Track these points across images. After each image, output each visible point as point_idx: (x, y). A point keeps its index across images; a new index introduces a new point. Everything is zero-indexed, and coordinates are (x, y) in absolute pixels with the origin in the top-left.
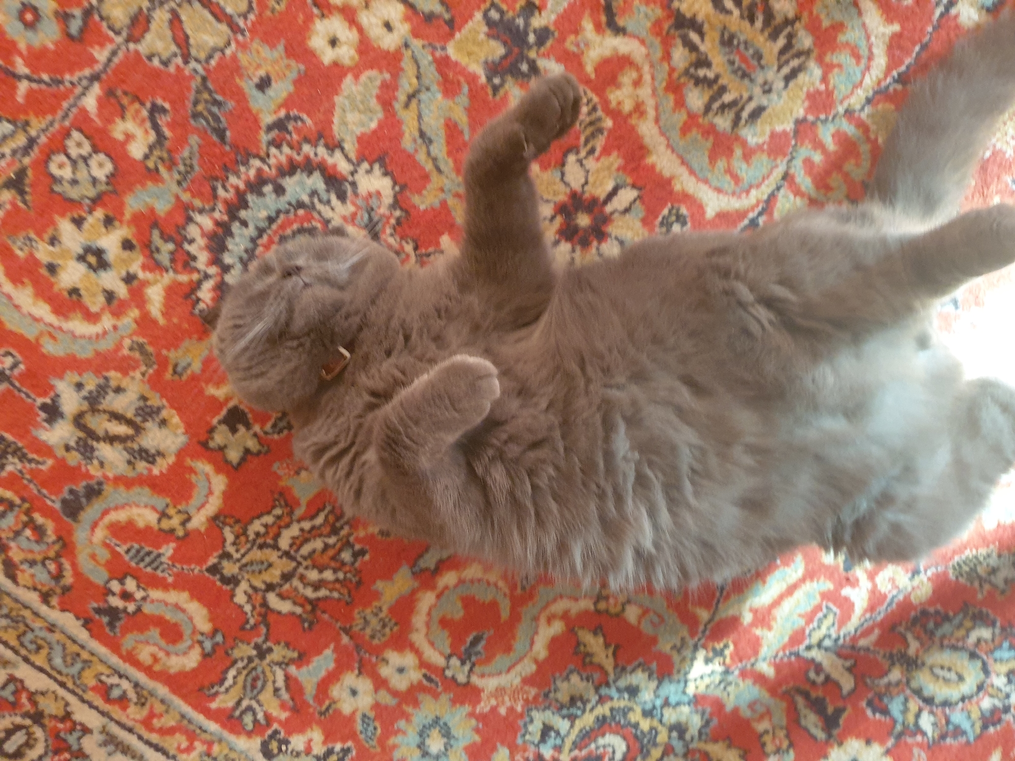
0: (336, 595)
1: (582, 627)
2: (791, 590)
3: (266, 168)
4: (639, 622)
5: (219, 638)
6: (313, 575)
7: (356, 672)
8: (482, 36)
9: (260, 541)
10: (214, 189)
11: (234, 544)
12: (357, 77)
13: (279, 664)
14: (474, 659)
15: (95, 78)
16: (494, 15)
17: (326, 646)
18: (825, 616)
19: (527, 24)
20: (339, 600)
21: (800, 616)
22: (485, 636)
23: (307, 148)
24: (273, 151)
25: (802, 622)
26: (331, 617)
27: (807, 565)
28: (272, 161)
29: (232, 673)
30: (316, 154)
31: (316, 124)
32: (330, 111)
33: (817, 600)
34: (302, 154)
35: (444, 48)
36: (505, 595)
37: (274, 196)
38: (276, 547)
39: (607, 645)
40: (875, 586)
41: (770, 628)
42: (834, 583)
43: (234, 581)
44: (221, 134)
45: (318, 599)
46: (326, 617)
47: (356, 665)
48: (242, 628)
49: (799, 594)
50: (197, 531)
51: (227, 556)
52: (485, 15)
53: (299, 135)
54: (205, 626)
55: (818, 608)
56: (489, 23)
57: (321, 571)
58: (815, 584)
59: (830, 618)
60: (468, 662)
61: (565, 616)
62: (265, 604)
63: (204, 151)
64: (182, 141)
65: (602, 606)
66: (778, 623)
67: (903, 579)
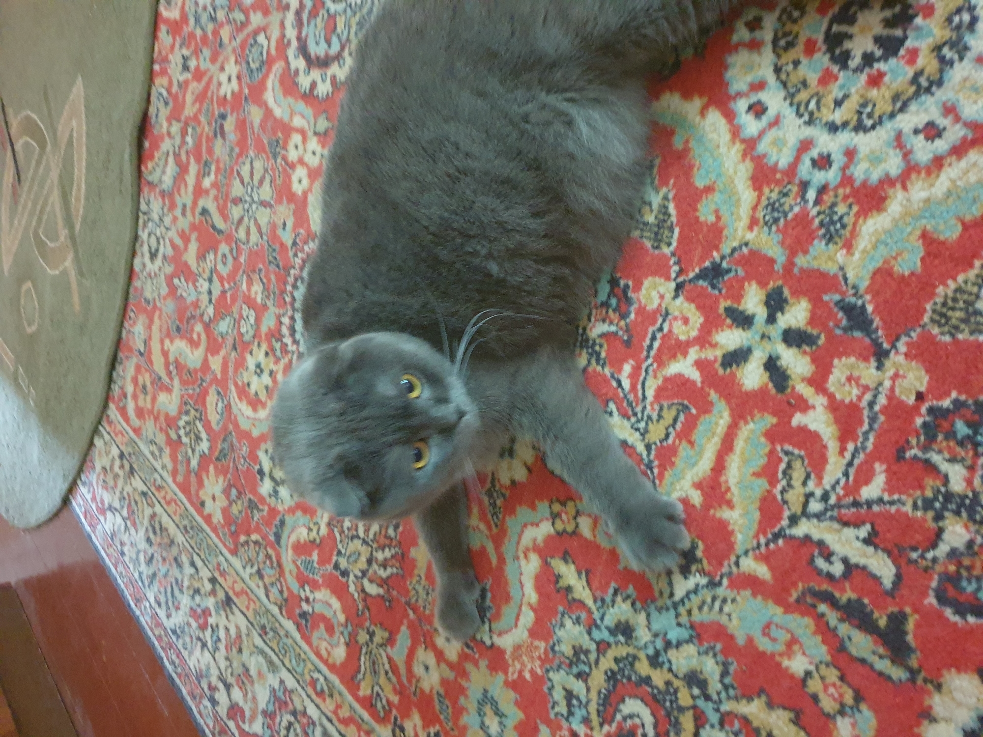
0: (395, 570)
1: (552, 557)
2: (727, 445)
3: (296, 271)
4: (595, 536)
5: (350, 628)
6: (380, 556)
7: (423, 646)
9: (350, 534)
10: (284, 299)
11: (341, 542)
12: (311, 191)
13: (381, 645)
14: (488, 615)
15: (243, 273)
17: (401, 623)
18: (789, 466)
20: (397, 574)
21: (756, 475)
22: (488, 587)
23: (306, 248)
24: (296, 259)
25: (762, 484)
26: (398, 592)
27: (728, 402)
28: (297, 265)
29: (363, 659)
30: (309, 248)
31: (305, 231)
32: (308, 220)
33: (765, 447)
34: (305, 252)
36: (487, 537)
37: (301, 285)
38: (358, 537)
39: (579, 573)
40: (831, 397)
41: (730, 505)
42: (774, 414)
43: (345, 573)
44: (278, 266)
45: (388, 578)
46: (395, 593)
47: (422, 639)
48: (358, 615)
49: (740, 444)
50: (324, 536)
51: (339, 553)
53: (301, 242)
54: (342, 618)
55: (773, 459)
57: (383, 551)
58: (751, 426)
59: (797, 464)
60: (486, 620)
61: (536, 549)
62: (363, 590)
63: (278, 280)
64: (269, 280)
65: (560, 526)
66: (736, 495)
67: (869, 373)
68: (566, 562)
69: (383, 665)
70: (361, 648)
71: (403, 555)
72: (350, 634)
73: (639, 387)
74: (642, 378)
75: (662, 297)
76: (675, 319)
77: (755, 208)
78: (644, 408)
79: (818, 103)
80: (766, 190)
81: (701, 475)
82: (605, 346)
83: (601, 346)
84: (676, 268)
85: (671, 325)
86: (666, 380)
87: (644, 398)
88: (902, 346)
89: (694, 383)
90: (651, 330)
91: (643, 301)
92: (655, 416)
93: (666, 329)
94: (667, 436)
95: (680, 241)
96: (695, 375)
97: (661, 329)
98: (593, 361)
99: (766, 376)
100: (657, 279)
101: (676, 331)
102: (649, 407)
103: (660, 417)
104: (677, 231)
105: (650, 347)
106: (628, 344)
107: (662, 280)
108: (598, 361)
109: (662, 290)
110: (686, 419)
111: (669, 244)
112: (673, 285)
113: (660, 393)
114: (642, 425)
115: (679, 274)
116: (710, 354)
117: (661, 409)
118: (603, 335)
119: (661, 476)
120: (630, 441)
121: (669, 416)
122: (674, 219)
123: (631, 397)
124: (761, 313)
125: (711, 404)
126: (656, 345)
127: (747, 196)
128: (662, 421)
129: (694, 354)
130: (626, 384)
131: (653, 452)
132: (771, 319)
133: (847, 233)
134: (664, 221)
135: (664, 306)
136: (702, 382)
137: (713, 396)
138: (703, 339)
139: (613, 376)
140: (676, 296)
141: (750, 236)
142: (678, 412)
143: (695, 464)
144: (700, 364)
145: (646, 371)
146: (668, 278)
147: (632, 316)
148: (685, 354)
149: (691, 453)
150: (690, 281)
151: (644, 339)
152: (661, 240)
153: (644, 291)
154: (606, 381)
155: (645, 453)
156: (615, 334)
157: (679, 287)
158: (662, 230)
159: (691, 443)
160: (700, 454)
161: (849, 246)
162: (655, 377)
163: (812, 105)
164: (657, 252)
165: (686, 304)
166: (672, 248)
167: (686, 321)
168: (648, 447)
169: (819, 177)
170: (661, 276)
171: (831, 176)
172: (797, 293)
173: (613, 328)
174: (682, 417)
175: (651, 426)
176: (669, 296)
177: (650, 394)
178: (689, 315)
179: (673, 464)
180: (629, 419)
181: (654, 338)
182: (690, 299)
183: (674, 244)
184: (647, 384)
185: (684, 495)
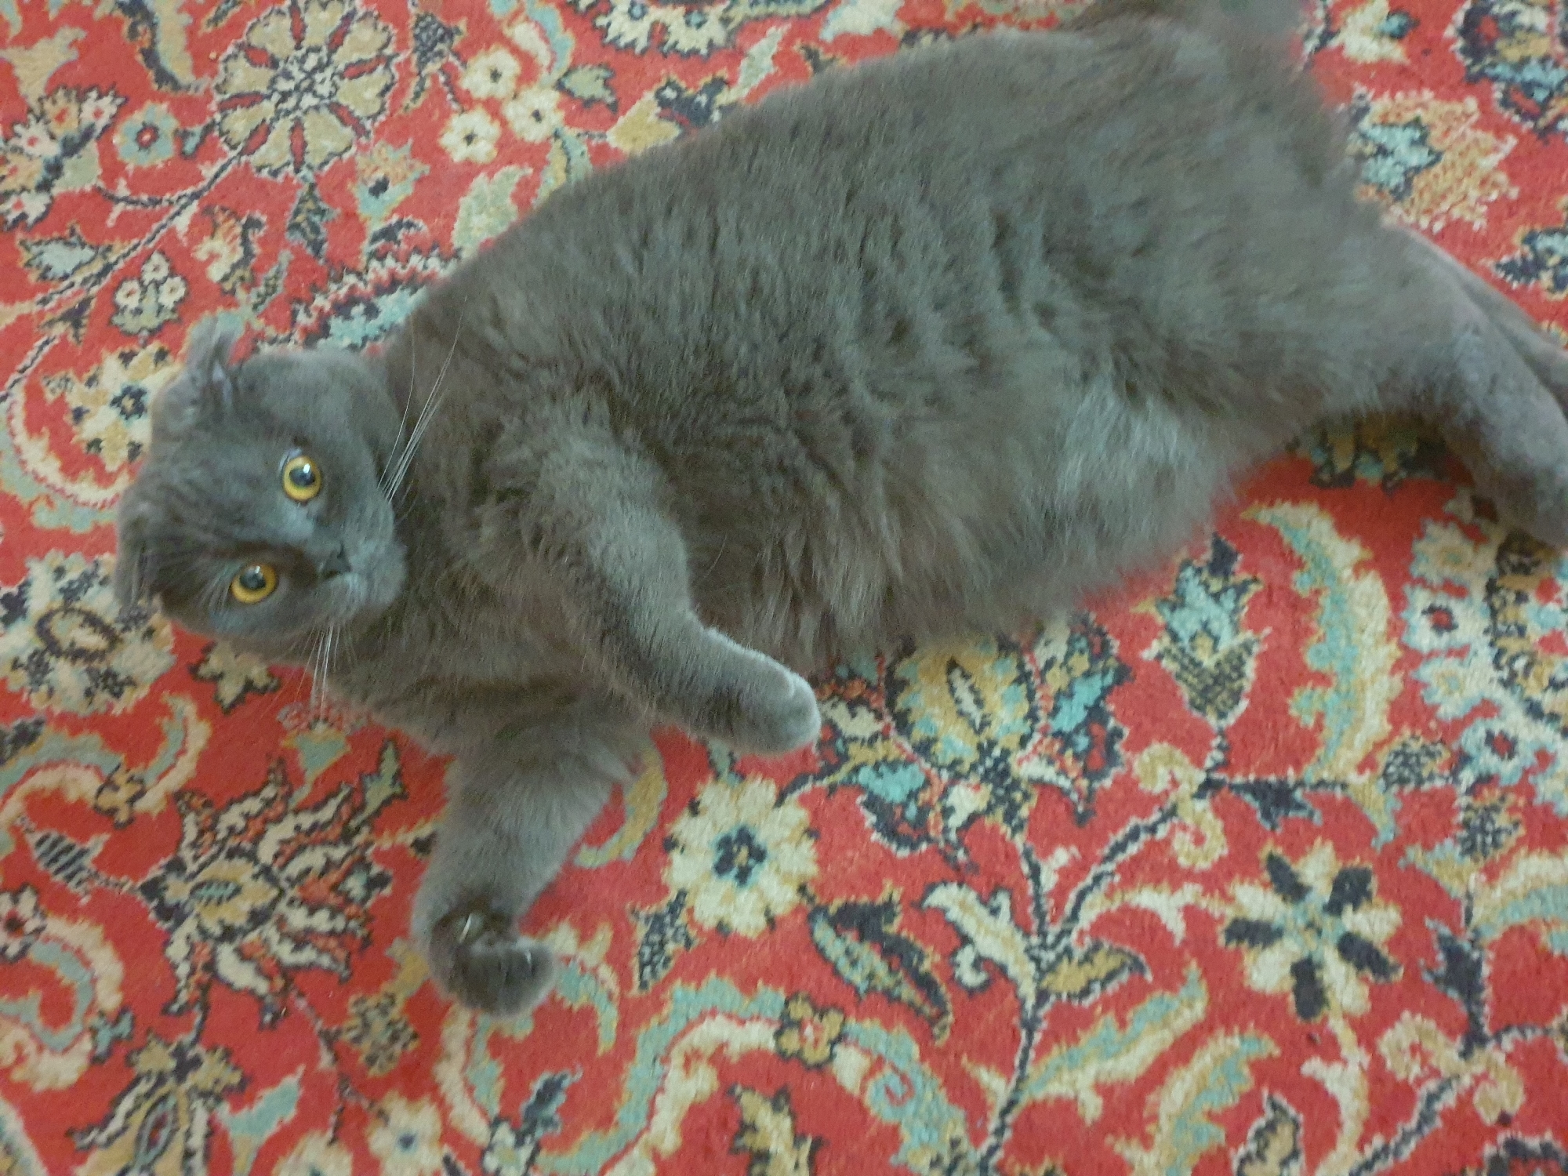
0: (325, 961)
1: (749, 1087)
2: (1183, 1049)
3: (361, 285)
4: (863, 1089)
5: (124, 1027)
6: (298, 919)
7: (329, 1134)
8: (652, 118)
9: (232, 843)
10: (294, 313)
11: (194, 845)
12: (491, 175)
13: (205, 1095)
14: (539, 1133)
15: (195, 196)
16: (670, 94)
17: (290, 1069)
18: (1271, 1126)
19: (710, 101)
20: (329, 972)
21: (1211, 1116)
22: (566, 1083)
23: (416, 261)
24: (375, 264)
25: (1217, 1134)
26: (311, 1005)
27: (1212, 991)
28: (370, 276)
29: (127, 1104)
30: (425, 267)
31: (432, 230)
32: (451, 217)
33: (1245, 1081)
34: (409, 266)
35: (602, 136)
36: (610, 996)
37: (363, 319)
38: (252, 857)
39: (798, 1138)
40: (1378, 1061)
41: (1147, 1142)
42: (1280, 1042)
43: (174, 914)
44: (317, 246)
45: (298, 968)
46: (302, 1004)
47: (333, 1119)
48: (165, 1011)
49: (1203, 1060)
50: (146, 815)
51: (177, 866)
52: (658, 95)
53: (409, 244)
54: (110, 1000)
55: (1249, 1105)
56: (664, 103)
57: (312, 912)
58: (1236, 1041)
59: (1285, 1131)
60: (528, 1139)
61: (718, 1058)
62: (211, 966)
63: (294, 269)
64: (271, 257)
65: (791, 1042)
66: (1164, 1130)
67: (1447, 1053)
68: (776, 1108)
69: (188, 1134)
70: (136, 1081)
71: (367, 941)
72: (116, 1041)
73: (1072, 896)
74: (1081, 885)
75: (1175, 783)
76: (1184, 828)
77: (1379, 745)
78: (1065, 933)
79: (1528, 667)
80: (1406, 732)
81: (1116, 1076)
82: (1033, 802)
84: (1219, 756)
85: (1172, 832)
86: (1125, 909)
87: (1074, 916)
88: (1508, 1043)
89: (1170, 936)
90: (1134, 821)
91: (1138, 770)
92: (1078, 953)
93: (1162, 832)
94: (1086, 992)
95: (1242, 721)
96: (1176, 926)
97: (1152, 830)
99: (1289, 983)
100: (1178, 753)
101: (1176, 845)
102: (1074, 935)
103: (1087, 958)
104: (1244, 704)
105: (1121, 847)
106: (1081, 820)
107: (1186, 760)
109: (1179, 773)
110: (1130, 982)
111: (1222, 715)
112: (1201, 777)
114: (1049, 956)
115: (1218, 767)
116: (1214, 906)
117: (1096, 948)
118: (1039, 783)
119: (1044, 1049)
120: (1013, 971)
121: (1103, 964)
122: (1247, 685)
123: (1048, 904)
124: (1321, 891)
125: (1183, 980)
126: (1133, 849)
127: (1375, 723)
128: (1087, 967)
129: (1189, 893)
130: (1049, 879)
131: (1047, 1008)
132: (1334, 908)
133: (1496, 855)
134: (1232, 680)
135: (1173, 797)
136: (1185, 942)
137: (1193, 970)
138: (1215, 881)
139: (1027, 854)
140: (1199, 795)
141: (1353, 778)
142: (1123, 965)
143: (1116, 1055)
144: (1190, 913)
145: (1097, 879)
146: (1198, 762)
147: (1107, 783)
148: (1175, 886)
149: (1114, 1034)
150: (1232, 787)
151: (1115, 831)
152: (1210, 701)
153: (1145, 756)
154: (1010, 856)
155: (1030, 1002)
156: (1062, 793)
157: (1209, 786)
158: (1218, 689)
159: (1123, 1024)
160: (1130, 1044)
161: (1492, 873)
162: (1109, 895)
163: (1520, 664)
164: (1196, 714)
165: (1210, 816)
166: (1224, 723)
167: (1199, 840)
168: (1042, 996)
169: (1488, 761)
170: (1187, 752)
171: (1508, 770)
172: (1390, 894)
173: (1064, 782)
174: (1125, 977)
175: (1064, 966)
176: (1186, 789)
177: (1088, 915)
178: (1209, 834)
179: (1074, 1039)
180: (1027, 934)
181: (1134, 835)
182: (1218, 811)
183: (1231, 720)
184: (1089, 898)
185: (1071, 1095)
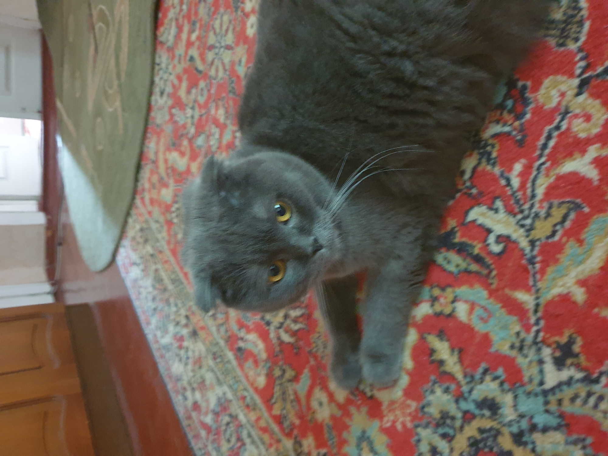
1: (429, 332)
4: (470, 320)
5: (269, 364)
6: (293, 314)
7: (319, 387)
13: (289, 381)
17: (305, 367)
20: (304, 329)
29: (276, 388)
39: (452, 350)
45: (297, 331)
47: (318, 382)
54: (264, 356)
57: (295, 310)
62: (280, 338)
65: (438, 308)
68: (442, 339)
69: (290, 395)
70: (275, 381)
72: (268, 368)
73: (529, 185)
74: (532, 177)
75: (563, 95)
76: (576, 116)
78: (532, 206)
81: (587, 273)
82: (497, 147)
83: (493, 146)
84: (582, 64)
85: (570, 124)
86: (560, 178)
87: (533, 196)
89: (589, 181)
90: (547, 128)
91: (541, 100)
92: (543, 213)
93: (564, 126)
94: (554, 233)
95: (590, 35)
97: (558, 128)
98: (484, 160)
100: (560, 78)
101: (575, 129)
102: (537, 206)
103: (548, 215)
104: (587, 25)
105: (545, 146)
106: (521, 143)
107: (565, 78)
108: (489, 160)
109: (563, 88)
110: (577, 217)
111: (577, 40)
112: (576, 82)
113: (550, 192)
114: (528, 222)
115: (585, 69)
117: (550, 207)
118: (496, 136)
119: (543, 271)
120: (514, 236)
121: (557, 214)
122: (585, 13)
123: (519, 194)
126: (552, 143)
128: (550, 219)
129: (593, 151)
130: (516, 182)
131: (537, 249)
134: (573, 16)
135: (564, 103)
136: (600, 180)
139: (502, 175)
140: (578, 94)
142: (570, 210)
143: (581, 263)
144: (599, 162)
145: (538, 169)
146: (571, 75)
147: (528, 116)
148: (583, 152)
149: (579, 250)
150: (598, 76)
151: (538, 139)
152: (567, 37)
153: (542, 91)
154: (495, 180)
155: (528, 249)
156: (508, 134)
157: (583, 85)
158: (569, 27)
159: (580, 242)
160: (589, 253)
162: (547, 175)
164: (562, 49)
165: (590, 101)
166: (579, 44)
167: (588, 118)
168: (532, 243)
170: (564, 74)
173: (507, 129)
174: (572, 216)
175: (538, 224)
176: (570, 94)
177: (540, 191)
178: (592, 111)
179: (557, 261)
180: (515, 215)
181: (549, 137)
182: (595, 95)
183: (583, 39)
184: (539, 182)
185: (565, 292)
